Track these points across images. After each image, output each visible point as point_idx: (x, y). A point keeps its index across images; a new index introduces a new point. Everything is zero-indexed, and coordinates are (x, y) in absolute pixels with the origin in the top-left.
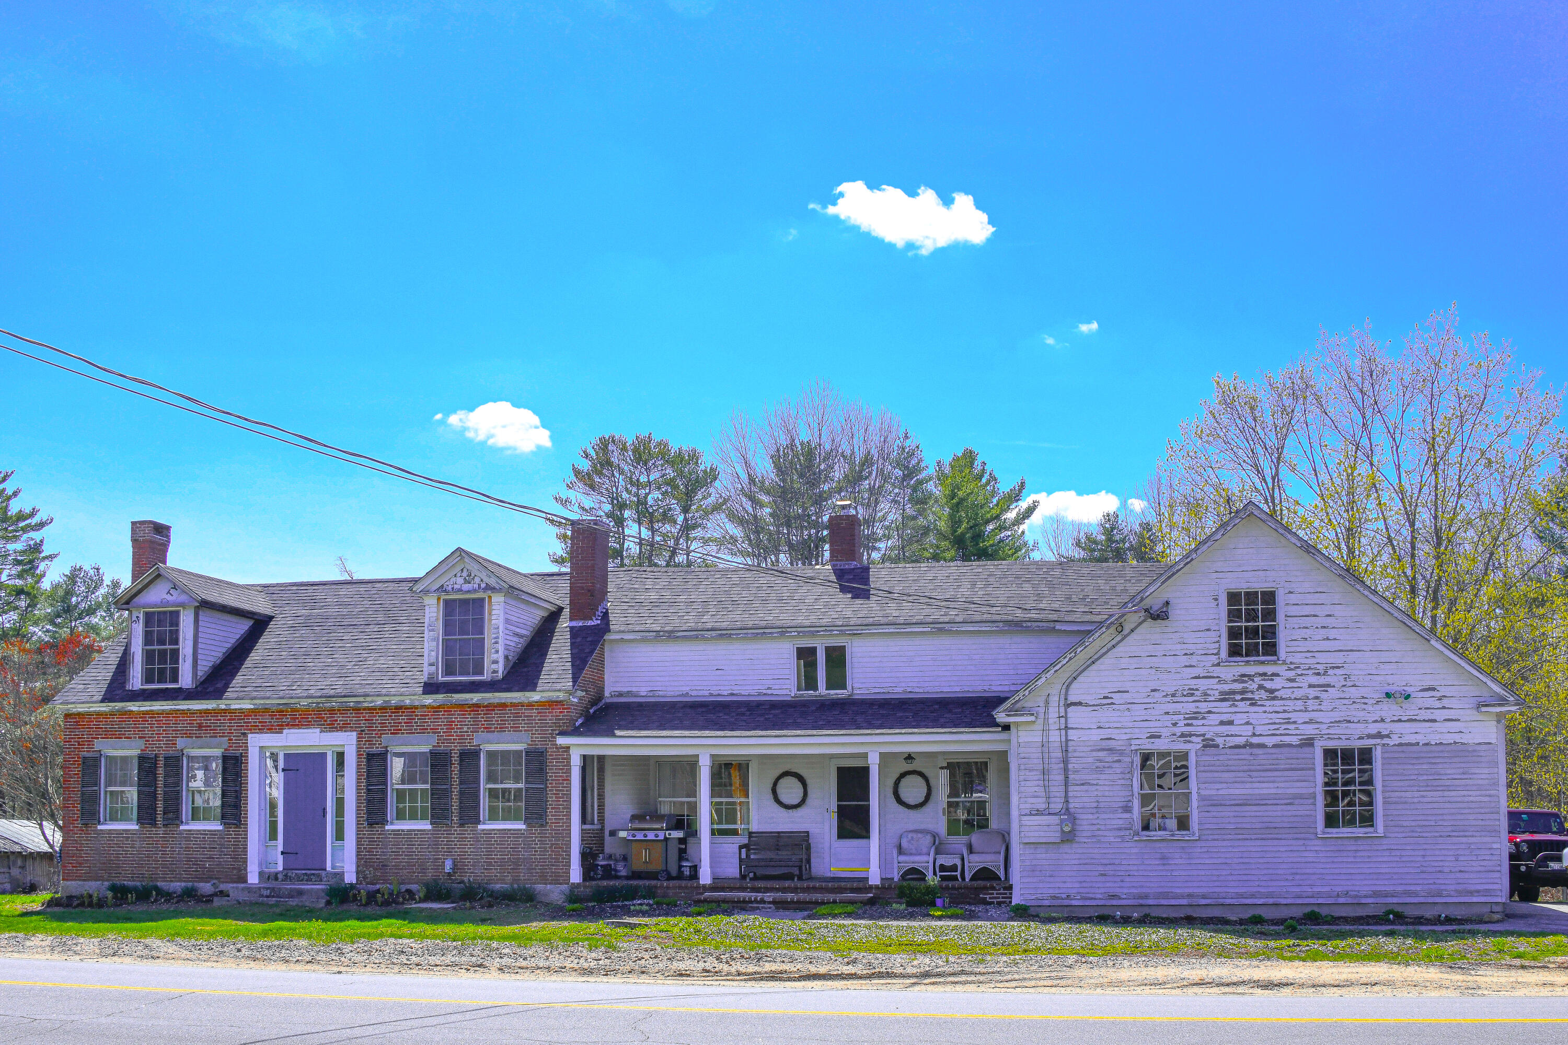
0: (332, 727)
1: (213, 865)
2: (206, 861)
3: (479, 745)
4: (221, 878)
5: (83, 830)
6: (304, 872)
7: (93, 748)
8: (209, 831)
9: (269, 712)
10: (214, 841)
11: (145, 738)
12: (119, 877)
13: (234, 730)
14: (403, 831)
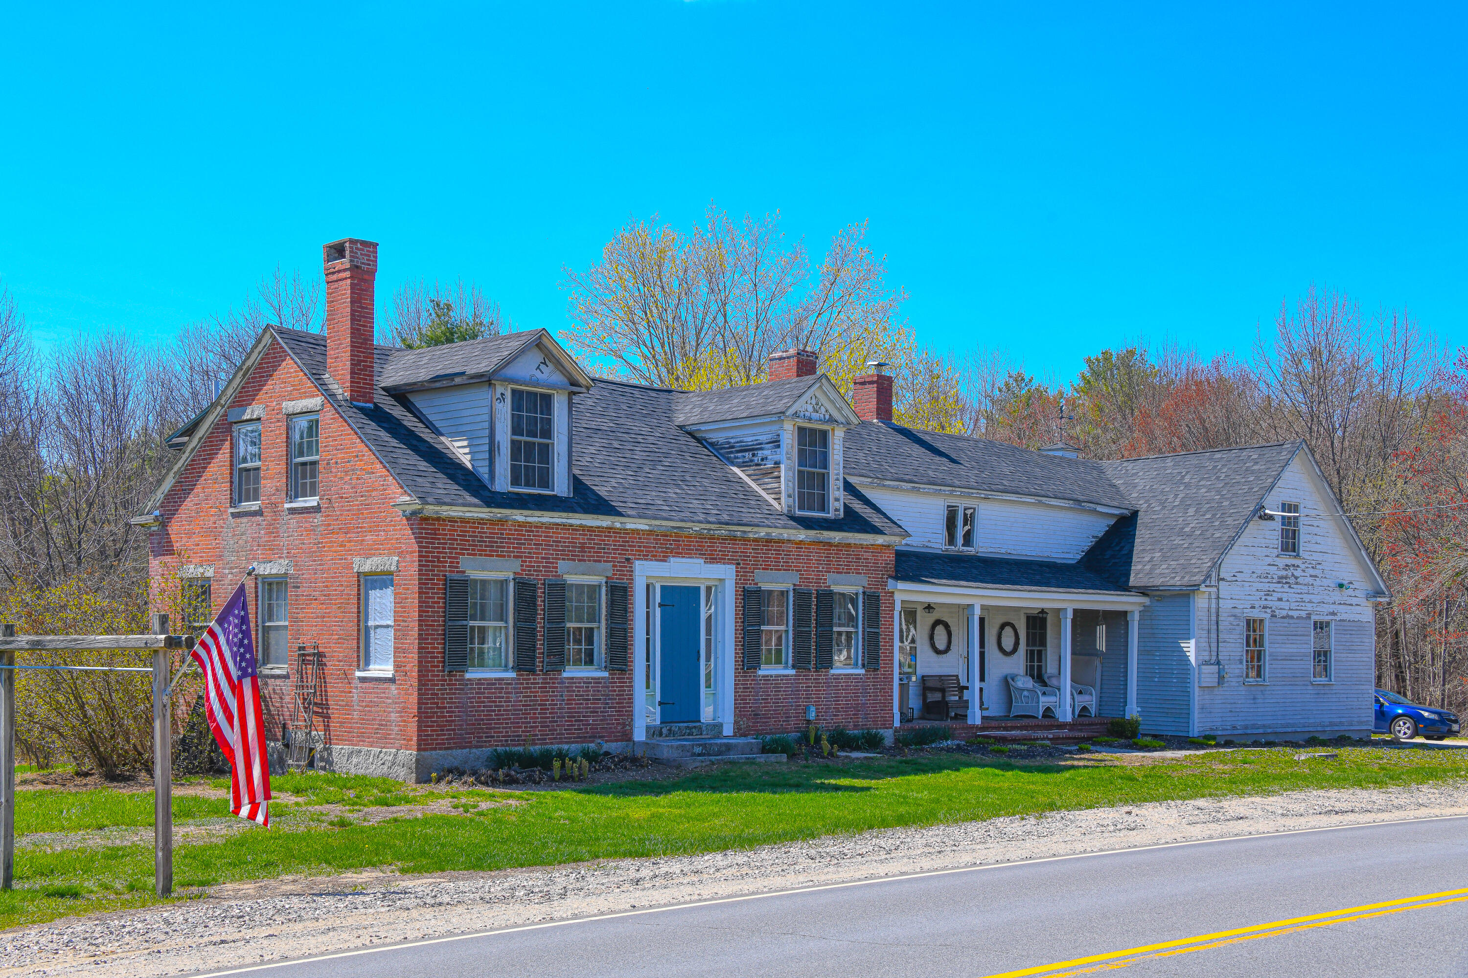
0: (712, 559)
1: (597, 720)
2: (589, 716)
3: (829, 586)
4: (604, 737)
5: (445, 680)
6: (686, 725)
7: (457, 567)
8: (592, 678)
9: (653, 535)
10: (598, 691)
11: (521, 557)
12: (490, 741)
13: (619, 554)
14: (771, 676)
